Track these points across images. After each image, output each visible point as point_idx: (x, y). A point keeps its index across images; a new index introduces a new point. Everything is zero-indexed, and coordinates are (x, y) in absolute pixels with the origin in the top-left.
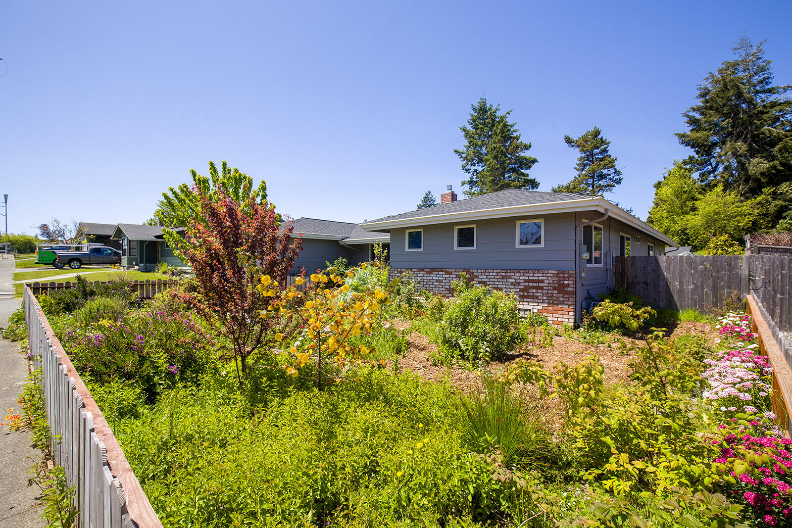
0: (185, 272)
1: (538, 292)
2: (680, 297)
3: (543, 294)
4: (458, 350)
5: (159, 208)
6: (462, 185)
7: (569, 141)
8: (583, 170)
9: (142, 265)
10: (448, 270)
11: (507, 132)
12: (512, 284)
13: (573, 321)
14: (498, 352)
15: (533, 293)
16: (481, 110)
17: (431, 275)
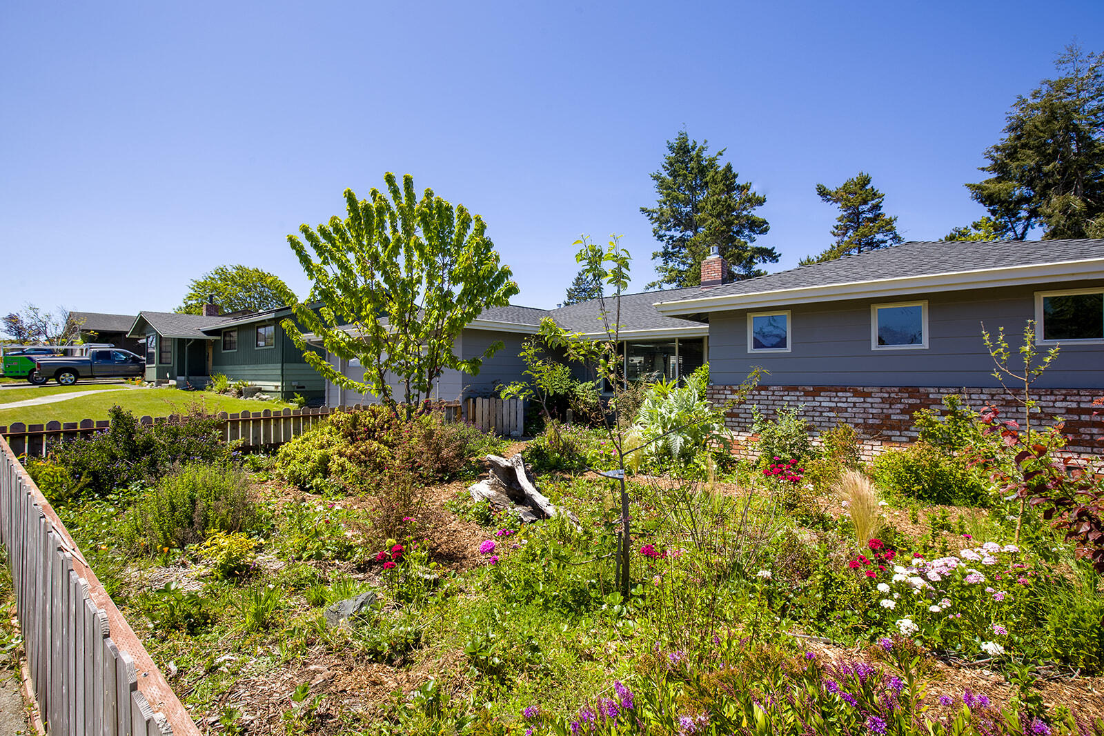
0: (260, 390)
5: (193, 292)
6: (654, 258)
7: (823, 193)
8: (844, 234)
9: (183, 378)
10: (860, 388)
15: (1092, 435)
16: (680, 149)
17: (817, 399)
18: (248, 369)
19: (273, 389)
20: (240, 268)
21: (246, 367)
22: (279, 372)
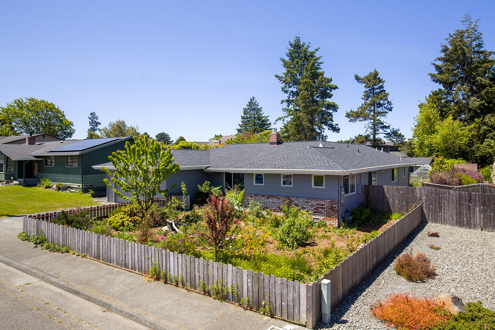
0: (70, 187)
1: (322, 210)
2: (393, 207)
3: (324, 211)
4: (286, 243)
6: (282, 103)
7: (357, 78)
8: (367, 100)
9: (22, 180)
10: (278, 197)
11: (315, 69)
12: (310, 205)
13: (337, 224)
14: (301, 243)
15: (320, 210)
16: (296, 45)
17: (269, 199)
18: (61, 176)
19: (77, 187)
20: (31, 100)
21: (60, 175)
22: (81, 179)
